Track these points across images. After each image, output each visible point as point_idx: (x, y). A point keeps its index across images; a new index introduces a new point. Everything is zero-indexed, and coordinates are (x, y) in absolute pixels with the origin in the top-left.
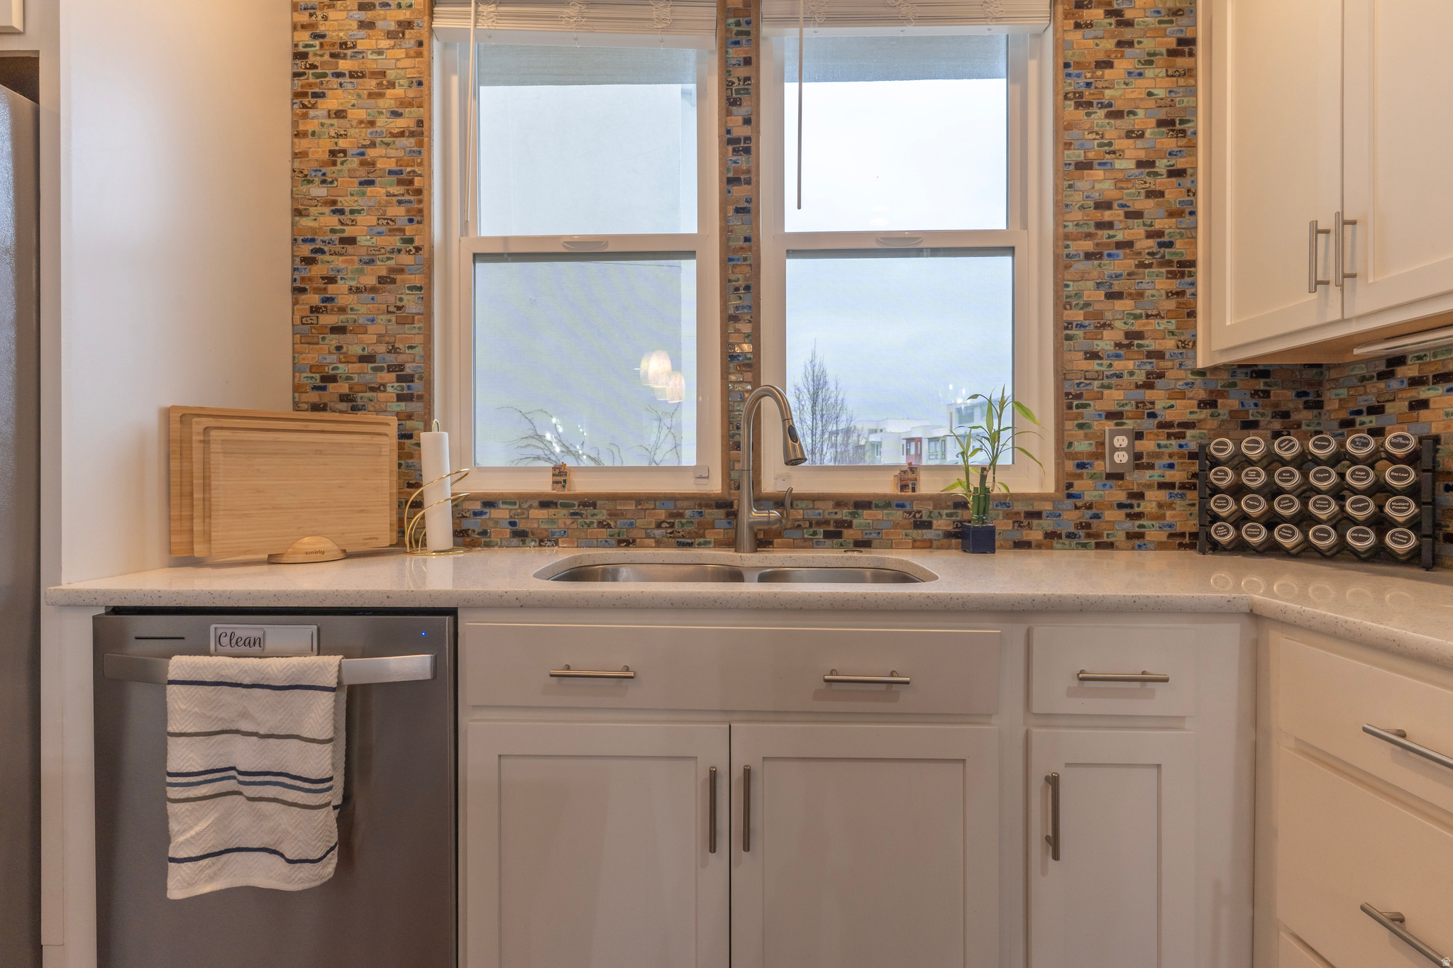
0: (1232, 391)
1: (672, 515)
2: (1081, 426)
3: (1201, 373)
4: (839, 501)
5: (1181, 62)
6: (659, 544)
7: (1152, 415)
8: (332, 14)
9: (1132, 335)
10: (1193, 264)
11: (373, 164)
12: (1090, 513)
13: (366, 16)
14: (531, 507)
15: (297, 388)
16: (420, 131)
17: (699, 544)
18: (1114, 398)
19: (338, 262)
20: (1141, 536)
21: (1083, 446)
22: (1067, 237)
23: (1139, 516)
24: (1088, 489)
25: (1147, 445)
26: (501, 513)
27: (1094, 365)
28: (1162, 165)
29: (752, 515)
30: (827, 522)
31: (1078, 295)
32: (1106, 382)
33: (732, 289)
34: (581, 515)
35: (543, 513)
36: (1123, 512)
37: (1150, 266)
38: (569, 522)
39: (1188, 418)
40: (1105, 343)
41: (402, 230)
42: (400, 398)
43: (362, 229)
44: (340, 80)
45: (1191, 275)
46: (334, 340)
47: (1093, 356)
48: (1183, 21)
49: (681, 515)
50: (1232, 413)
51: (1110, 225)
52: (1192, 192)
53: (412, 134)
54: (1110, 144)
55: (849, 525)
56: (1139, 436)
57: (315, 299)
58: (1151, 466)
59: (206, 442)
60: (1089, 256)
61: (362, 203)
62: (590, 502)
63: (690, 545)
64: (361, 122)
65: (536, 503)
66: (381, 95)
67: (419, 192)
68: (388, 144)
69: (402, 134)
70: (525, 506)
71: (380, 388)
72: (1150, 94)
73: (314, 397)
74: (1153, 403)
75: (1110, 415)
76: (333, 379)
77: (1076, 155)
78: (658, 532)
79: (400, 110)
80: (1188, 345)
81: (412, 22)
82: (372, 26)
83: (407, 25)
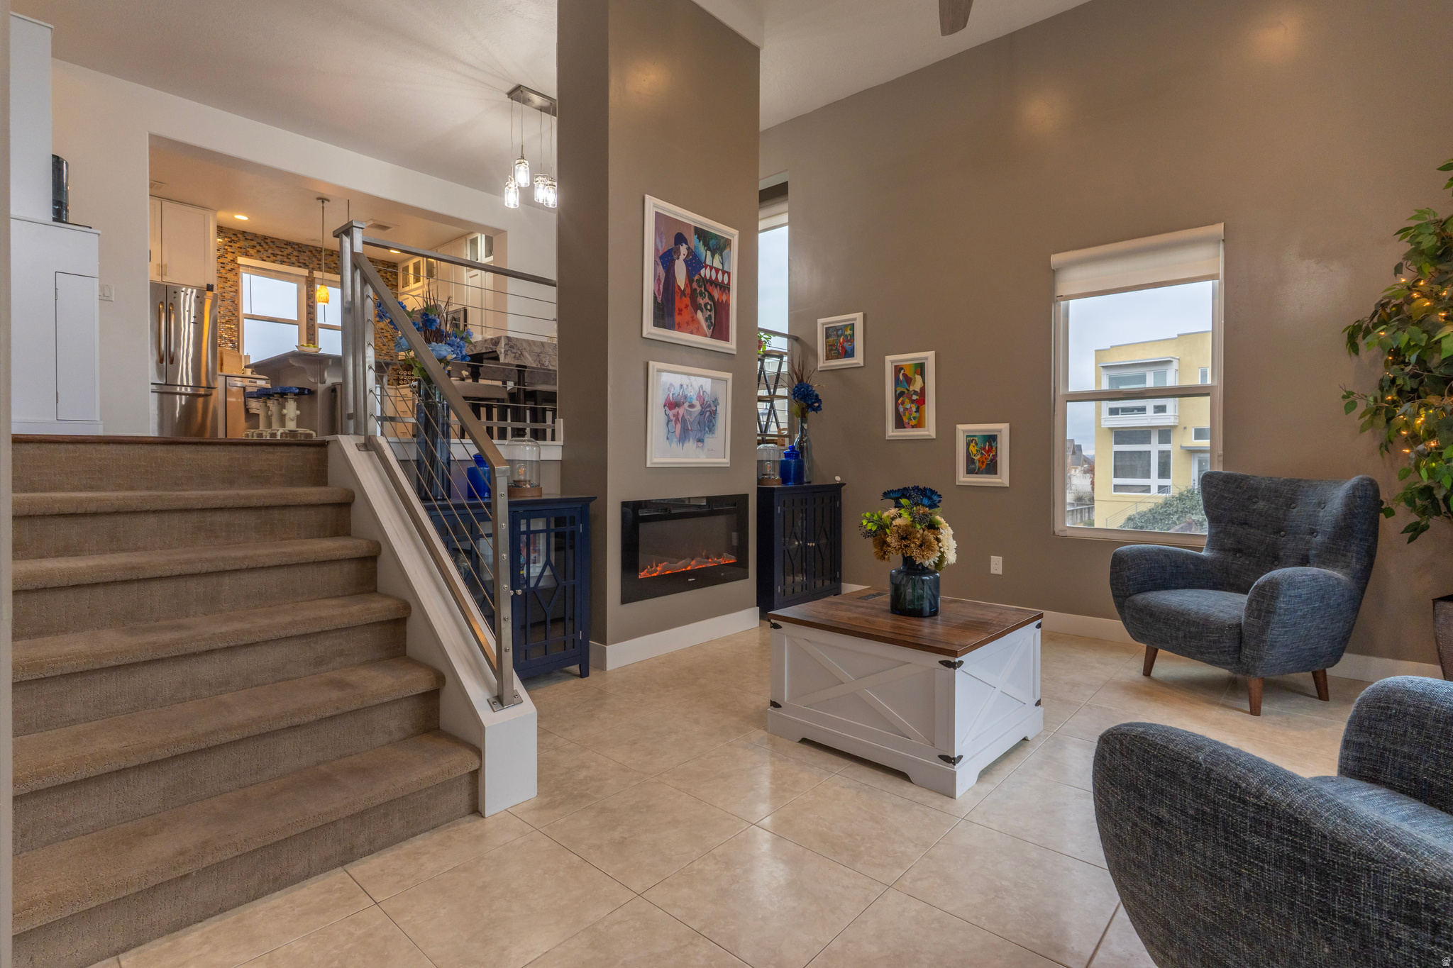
41: (232, 312)
53: (236, 292)
68: (230, 293)
69: (233, 292)
79: (233, 287)
81: (235, 270)
82: (224, 268)
83: (233, 269)
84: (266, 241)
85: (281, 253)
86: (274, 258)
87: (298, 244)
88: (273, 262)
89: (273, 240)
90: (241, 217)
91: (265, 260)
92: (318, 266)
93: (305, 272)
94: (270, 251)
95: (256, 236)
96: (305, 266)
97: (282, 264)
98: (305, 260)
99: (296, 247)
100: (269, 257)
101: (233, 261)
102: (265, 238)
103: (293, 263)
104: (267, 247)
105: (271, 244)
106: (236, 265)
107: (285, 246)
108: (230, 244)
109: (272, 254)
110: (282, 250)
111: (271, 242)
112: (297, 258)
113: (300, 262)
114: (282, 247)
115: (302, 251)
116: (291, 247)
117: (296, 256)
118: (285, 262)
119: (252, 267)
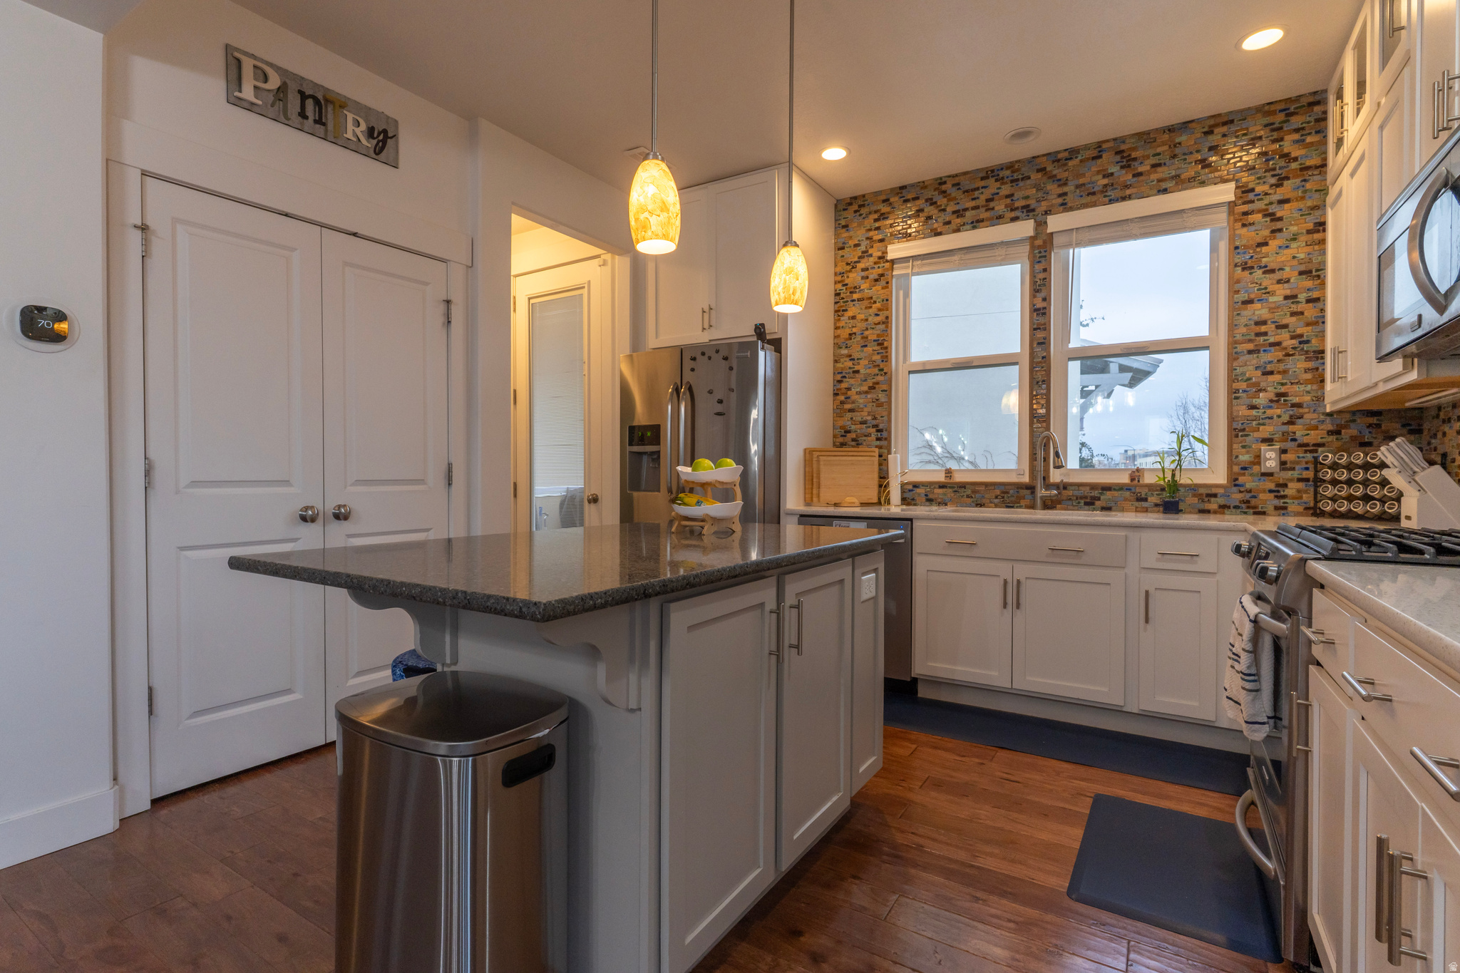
0: (1352, 425)
1: (1004, 493)
2: (1244, 447)
3: (1330, 414)
4: (1093, 487)
5: (1317, 236)
6: (996, 506)
7: (1294, 440)
8: (851, 275)
9: (1279, 395)
10: (1323, 352)
11: (867, 338)
12: (1250, 495)
13: (864, 274)
14: (935, 488)
15: (835, 436)
16: (887, 321)
17: (1017, 507)
18: (1266, 431)
19: (852, 381)
20: (1285, 508)
21: (1245, 458)
22: (1236, 342)
23: (1284, 497)
24: (1248, 481)
25: (1289, 457)
26: (921, 491)
27: (1254, 412)
28: (1302, 297)
29: (1041, 492)
30: (1086, 497)
31: (1243, 374)
32: (1261, 421)
33: (1035, 383)
34: (958, 492)
35: (941, 491)
36: (1272, 495)
37: (1292, 355)
38: (952, 495)
39: (1320, 441)
40: (1262, 399)
41: (879, 366)
42: (878, 439)
43: (862, 367)
44: (854, 303)
45: (1323, 358)
46: (849, 415)
47: (1253, 407)
48: (1317, 213)
49: (1008, 493)
50: (1353, 438)
51: (1265, 334)
52: (1322, 310)
53: (883, 323)
54: (1266, 288)
55: (1099, 499)
56: (1284, 451)
57: (842, 398)
58: (1293, 469)
59: (818, 461)
60: (1250, 352)
61: (862, 355)
62: (963, 486)
63: (1013, 507)
64: (862, 320)
65: (937, 486)
66: (871, 307)
67: (886, 348)
68: (873, 328)
69: (879, 323)
70: (932, 487)
71: (869, 435)
72: (1294, 257)
73: (841, 440)
74: (1295, 433)
75: (1265, 440)
76: (849, 432)
77: (1243, 296)
78: (996, 501)
79: (879, 313)
80: (1320, 399)
81: (884, 273)
82: (867, 277)
83: (882, 275)
84: (944, 187)
85: (973, 204)
86: (959, 221)
87: (1011, 166)
88: (958, 230)
89: (956, 180)
90: (835, 153)
91: (940, 233)
92: (1060, 200)
93: (1026, 228)
94: (950, 209)
95: (923, 185)
96: (1028, 211)
97: (974, 228)
98: (1027, 198)
99: (1008, 173)
100: (949, 223)
101: (882, 257)
102: (941, 182)
103: (1000, 217)
104: (945, 200)
105: (954, 192)
106: (887, 265)
107: (983, 183)
108: (877, 225)
109: (954, 212)
110: (976, 194)
111: (954, 185)
112: (1008, 201)
113: (1017, 209)
114: (978, 189)
115: (1023, 179)
116: (996, 181)
117: (1007, 197)
118: (982, 221)
119: (914, 258)
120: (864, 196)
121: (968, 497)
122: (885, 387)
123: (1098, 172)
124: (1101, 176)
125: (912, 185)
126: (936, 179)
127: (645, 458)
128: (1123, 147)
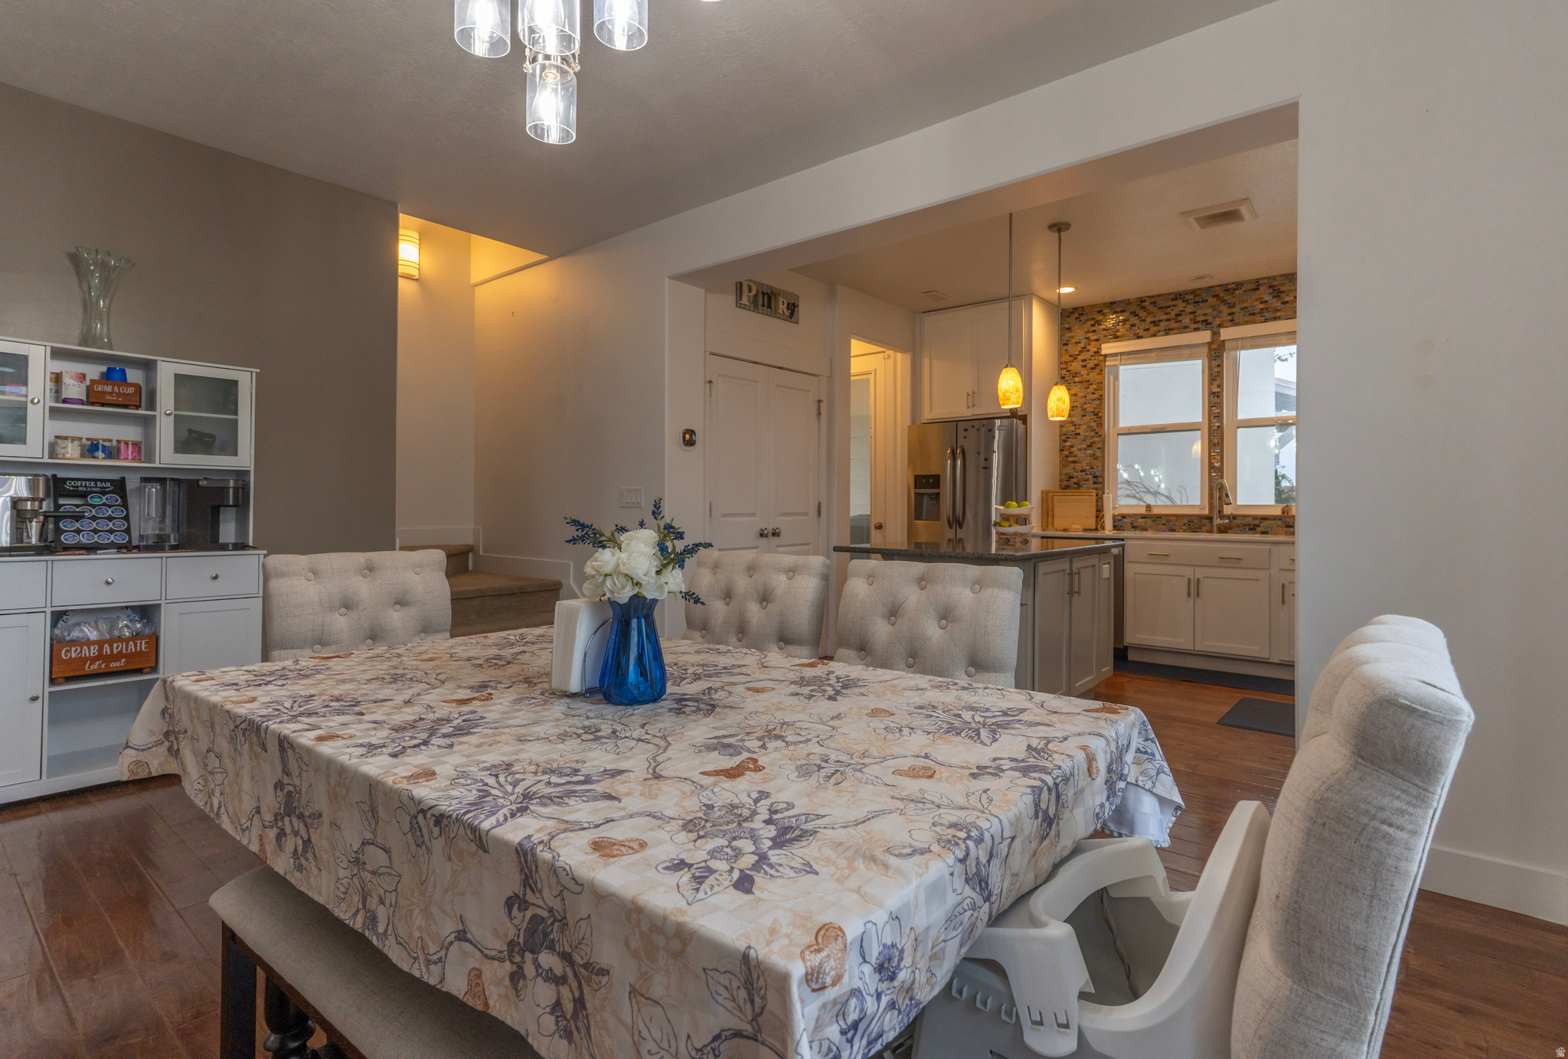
1: (1189, 522)
4: (1255, 517)
6: (1184, 531)
8: (1073, 364)
11: (1086, 410)
13: (1084, 363)
14: (1138, 518)
15: (1061, 481)
16: (1101, 398)
17: (1199, 532)
19: (1074, 441)
26: (1128, 520)
29: (1217, 521)
30: (1249, 525)
33: (1212, 444)
34: (1156, 521)
35: (1142, 520)
38: (1151, 523)
41: (1095, 430)
42: (1094, 483)
43: (1082, 430)
44: (1075, 384)
46: (1072, 465)
49: (1193, 522)
53: (1098, 399)
55: (1259, 526)
57: (1066, 453)
59: (1053, 499)
61: (1082, 422)
62: (1159, 517)
63: (1196, 532)
64: (1082, 397)
65: (1140, 517)
66: (1089, 388)
67: (1100, 417)
68: (1091, 403)
69: (1095, 400)
70: (1136, 518)
71: (1088, 480)
73: (1066, 483)
76: (1072, 477)
78: (1184, 527)
79: (1095, 392)
81: (1099, 364)
82: (1085, 366)
83: (1097, 365)
84: (1144, 304)
85: (1165, 317)
86: (1155, 328)
87: (1193, 292)
88: (1154, 335)
89: (1153, 300)
90: (1066, 291)
91: (1141, 337)
92: (1230, 318)
93: (1205, 336)
94: (1148, 320)
95: (1128, 302)
96: (1207, 324)
97: (1167, 334)
98: (1206, 314)
99: (1192, 297)
100: (1148, 329)
101: (1097, 353)
102: (1142, 300)
103: (1186, 327)
104: (1145, 314)
105: (1151, 308)
106: (1101, 358)
107: (1173, 303)
108: (1093, 329)
109: (1152, 322)
110: (1168, 310)
111: (1151, 303)
112: (1192, 316)
113: (1198, 322)
114: (1169, 307)
115: (1202, 302)
116: (1183, 301)
117: (1191, 313)
118: (1173, 329)
119: (1122, 354)
120: (1083, 307)
121: (1163, 524)
122: (1099, 446)
123: (1257, 300)
124: (1258, 303)
125: (1120, 302)
126: (1138, 299)
127: (925, 497)
128: (1275, 283)
